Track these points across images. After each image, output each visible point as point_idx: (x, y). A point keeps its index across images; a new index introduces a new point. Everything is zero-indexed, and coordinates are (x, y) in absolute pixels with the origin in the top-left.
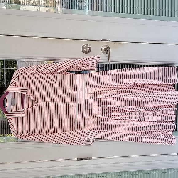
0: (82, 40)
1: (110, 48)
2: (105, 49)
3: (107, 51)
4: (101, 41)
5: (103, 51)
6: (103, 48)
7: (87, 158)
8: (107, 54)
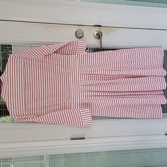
0: (75, 25)
1: (102, 33)
2: (97, 34)
3: (99, 36)
4: (94, 26)
5: (95, 36)
6: (96, 33)
7: (80, 138)
8: (99, 39)
